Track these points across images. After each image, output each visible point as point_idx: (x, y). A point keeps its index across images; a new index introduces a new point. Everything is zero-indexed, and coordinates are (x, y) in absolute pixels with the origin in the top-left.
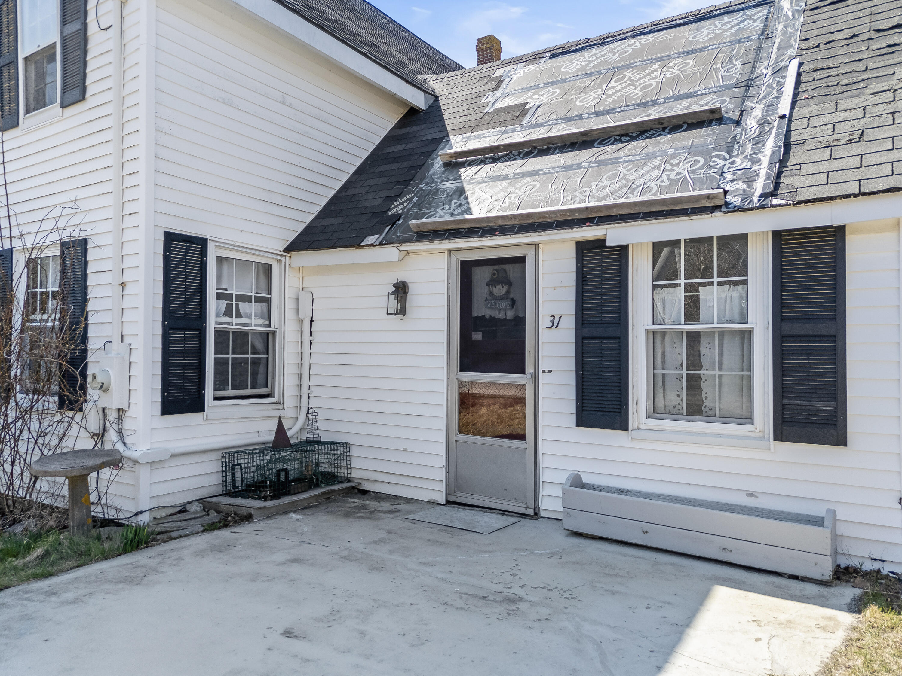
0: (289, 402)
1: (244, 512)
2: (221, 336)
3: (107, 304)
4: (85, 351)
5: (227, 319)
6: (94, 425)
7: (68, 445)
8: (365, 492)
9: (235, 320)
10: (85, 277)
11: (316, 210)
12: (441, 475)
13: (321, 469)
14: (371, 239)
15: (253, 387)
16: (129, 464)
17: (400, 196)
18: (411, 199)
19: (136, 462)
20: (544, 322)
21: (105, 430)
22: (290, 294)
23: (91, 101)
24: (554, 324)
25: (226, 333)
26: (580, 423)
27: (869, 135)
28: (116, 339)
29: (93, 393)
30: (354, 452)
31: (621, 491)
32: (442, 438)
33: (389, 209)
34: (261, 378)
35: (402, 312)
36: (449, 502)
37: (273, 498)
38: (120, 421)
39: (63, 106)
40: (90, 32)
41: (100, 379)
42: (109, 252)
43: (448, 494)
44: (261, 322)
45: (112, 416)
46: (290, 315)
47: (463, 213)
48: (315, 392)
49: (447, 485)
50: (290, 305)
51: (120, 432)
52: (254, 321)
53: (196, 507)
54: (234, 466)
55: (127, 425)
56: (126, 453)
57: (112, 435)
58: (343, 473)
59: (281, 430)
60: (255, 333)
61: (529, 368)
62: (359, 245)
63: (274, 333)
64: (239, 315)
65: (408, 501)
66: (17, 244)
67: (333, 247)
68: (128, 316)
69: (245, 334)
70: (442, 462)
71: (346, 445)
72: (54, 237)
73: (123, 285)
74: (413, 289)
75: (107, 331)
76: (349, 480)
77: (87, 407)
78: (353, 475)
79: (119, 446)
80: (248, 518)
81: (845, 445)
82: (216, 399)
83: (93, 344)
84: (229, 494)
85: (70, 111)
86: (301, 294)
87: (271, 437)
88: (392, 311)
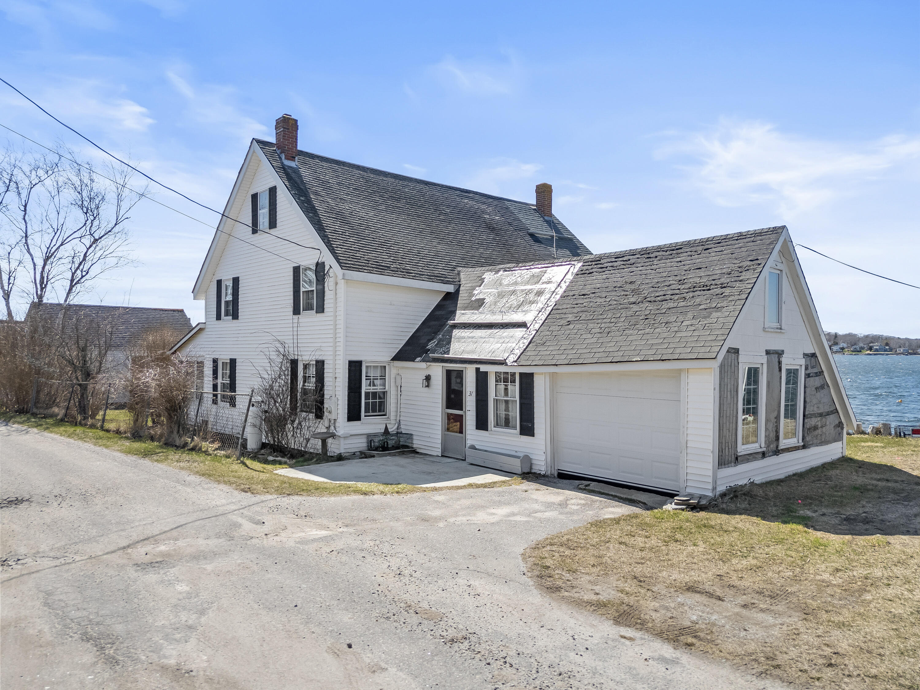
0: (392, 418)
1: (373, 455)
2: (367, 394)
3: (331, 384)
4: (323, 400)
5: (370, 388)
6: (327, 424)
7: (319, 431)
8: (418, 453)
9: (372, 388)
10: (323, 373)
11: (404, 342)
12: (440, 446)
13: (401, 443)
14: (419, 359)
15: (379, 411)
16: (338, 437)
17: (432, 339)
18: (435, 342)
19: (339, 437)
20: (468, 394)
21: (330, 426)
22: (393, 376)
23: (326, 314)
24: (471, 395)
25: (369, 393)
26: (476, 429)
27: (548, 344)
28: (334, 396)
29: (326, 414)
30: (414, 437)
31: (486, 451)
32: (440, 433)
33: (427, 346)
34: (382, 408)
35: (428, 386)
36: (442, 456)
37: (382, 451)
38: (335, 423)
39: (316, 313)
40: (326, 290)
41: (329, 409)
42: (331, 366)
43: (442, 453)
44: (382, 387)
45: (332, 422)
46: (393, 384)
47: (445, 353)
48: (402, 414)
49: (442, 449)
50: (393, 381)
51: (335, 427)
52: (379, 387)
53: (359, 453)
54: (371, 441)
55: (337, 425)
56: (337, 434)
57: (332, 428)
58: (410, 445)
59: (386, 428)
60: (380, 392)
61: (464, 410)
62: (414, 361)
63: (387, 391)
64: (374, 385)
65: (430, 455)
66: (300, 358)
67: (406, 361)
68: (337, 389)
69: (376, 393)
70: (440, 441)
71: (412, 435)
72: (314, 358)
73: (336, 378)
74: (433, 378)
75: (331, 393)
76: (412, 448)
77: (324, 417)
78: (414, 446)
79: (334, 431)
80: (374, 456)
81: (534, 436)
82: (365, 416)
83: (326, 396)
84: (369, 450)
85: (319, 315)
86: (397, 376)
87: (383, 431)
88: (424, 386)
